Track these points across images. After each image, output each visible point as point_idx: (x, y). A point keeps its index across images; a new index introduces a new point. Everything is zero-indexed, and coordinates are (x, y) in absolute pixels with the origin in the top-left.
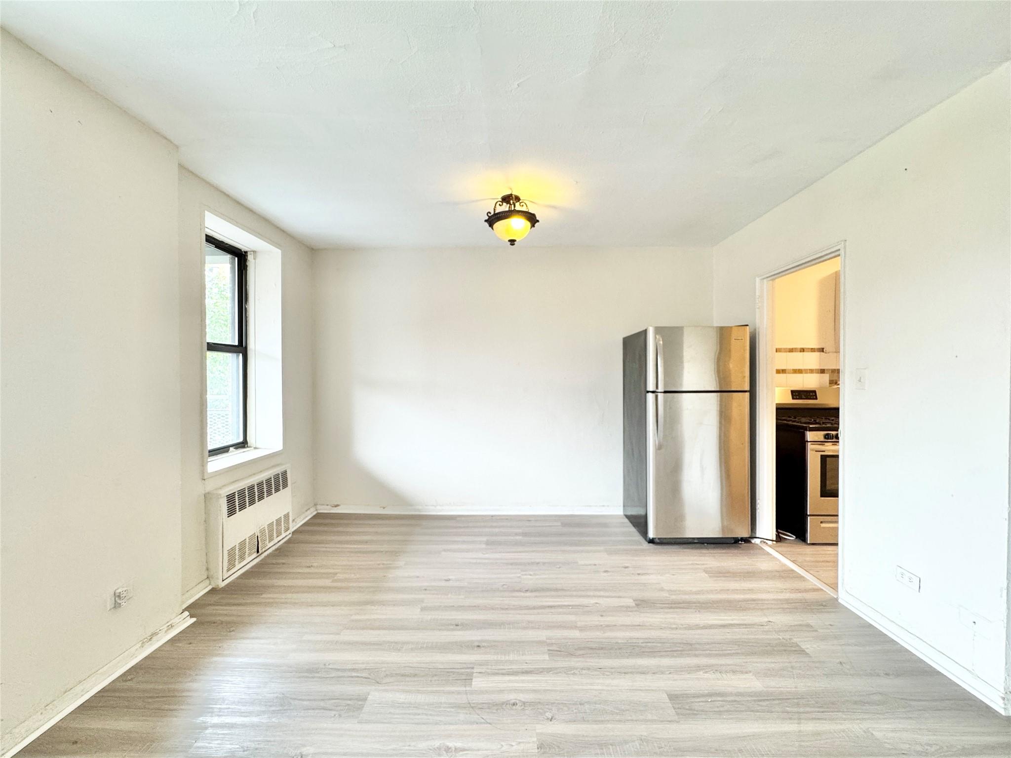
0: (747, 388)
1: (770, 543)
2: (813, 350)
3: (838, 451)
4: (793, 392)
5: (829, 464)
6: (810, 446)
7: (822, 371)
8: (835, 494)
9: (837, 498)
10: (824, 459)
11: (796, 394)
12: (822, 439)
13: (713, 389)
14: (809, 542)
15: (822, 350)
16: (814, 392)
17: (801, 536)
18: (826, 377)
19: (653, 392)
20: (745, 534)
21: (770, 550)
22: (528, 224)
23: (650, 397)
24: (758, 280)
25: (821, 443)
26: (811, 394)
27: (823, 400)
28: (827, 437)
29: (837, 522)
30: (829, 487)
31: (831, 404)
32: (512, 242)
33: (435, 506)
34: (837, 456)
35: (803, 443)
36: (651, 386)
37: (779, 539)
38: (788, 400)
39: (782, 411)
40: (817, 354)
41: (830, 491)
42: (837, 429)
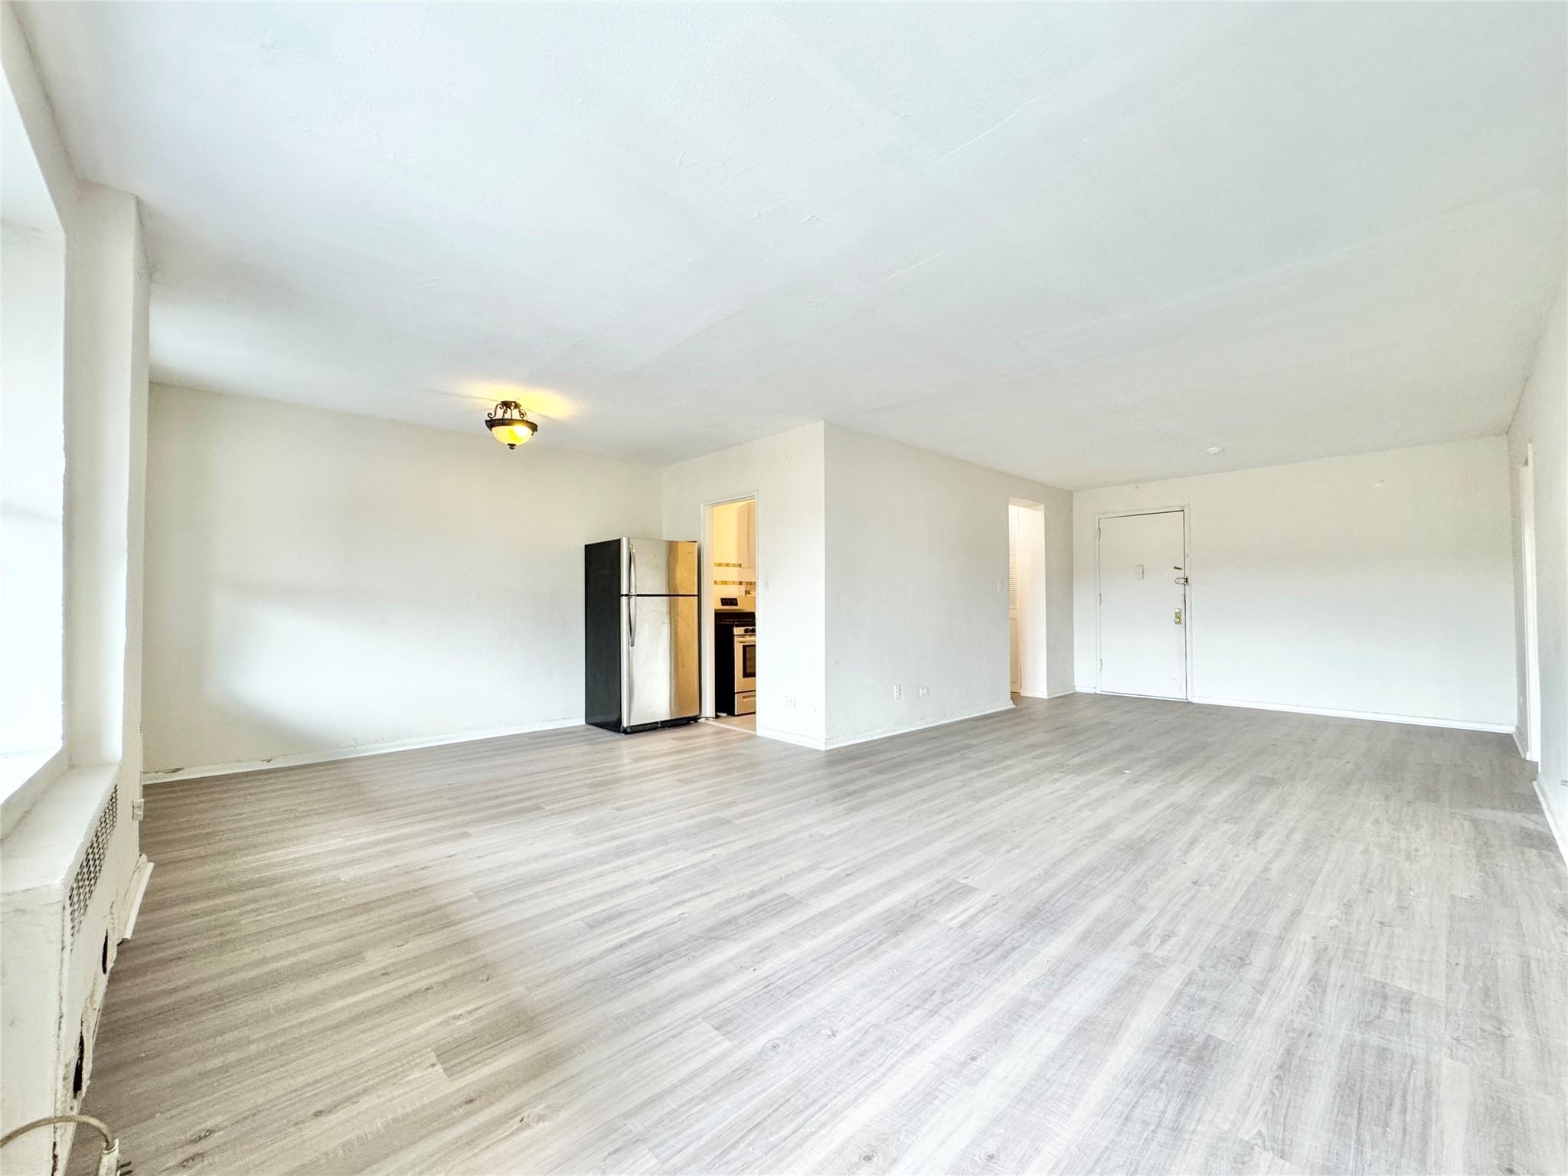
0: (696, 593)
1: (711, 719)
2: (734, 565)
3: (755, 642)
4: (722, 599)
5: (749, 651)
6: (736, 639)
7: (741, 583)
8: (753, 675)
9: (753, 678)
10: (745, 647)
11: (725, 602)
12: (743, 633)
13: (665, 593)
14: (736, 714)
15: (740, 566)
16: (736, 599)
17: (731, 712)
18: (743, 588)
19: (626, 595)
20: (695, 713)
21: (712, 722)
22: (530, 432)
23: (624, 600)
24: (702, 505)
25: (743, 636)
26: (732, 602)
27: (743, 606)
28: (746, 631)
29: (755, 696)
30: (748, 671)
31: (748, 610)
32: (512, 446)
33: (355, 747)
34: (754, 646)
35: (731, 636)
36: (624, 591)
37: (717, 717)
38: (720, 607)
39: (719, 615)
40: (737, 568)
41: (749, 673)
42: (754, 625)
